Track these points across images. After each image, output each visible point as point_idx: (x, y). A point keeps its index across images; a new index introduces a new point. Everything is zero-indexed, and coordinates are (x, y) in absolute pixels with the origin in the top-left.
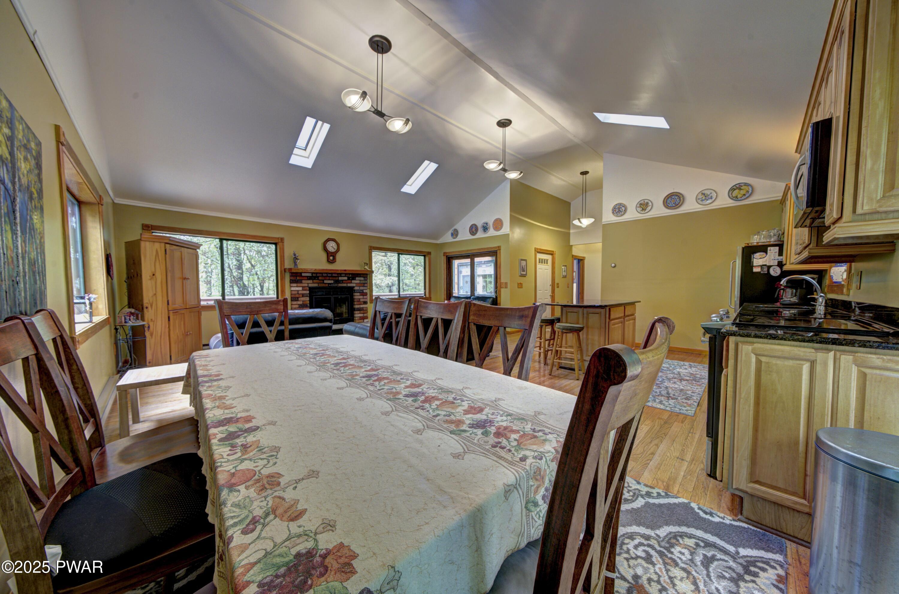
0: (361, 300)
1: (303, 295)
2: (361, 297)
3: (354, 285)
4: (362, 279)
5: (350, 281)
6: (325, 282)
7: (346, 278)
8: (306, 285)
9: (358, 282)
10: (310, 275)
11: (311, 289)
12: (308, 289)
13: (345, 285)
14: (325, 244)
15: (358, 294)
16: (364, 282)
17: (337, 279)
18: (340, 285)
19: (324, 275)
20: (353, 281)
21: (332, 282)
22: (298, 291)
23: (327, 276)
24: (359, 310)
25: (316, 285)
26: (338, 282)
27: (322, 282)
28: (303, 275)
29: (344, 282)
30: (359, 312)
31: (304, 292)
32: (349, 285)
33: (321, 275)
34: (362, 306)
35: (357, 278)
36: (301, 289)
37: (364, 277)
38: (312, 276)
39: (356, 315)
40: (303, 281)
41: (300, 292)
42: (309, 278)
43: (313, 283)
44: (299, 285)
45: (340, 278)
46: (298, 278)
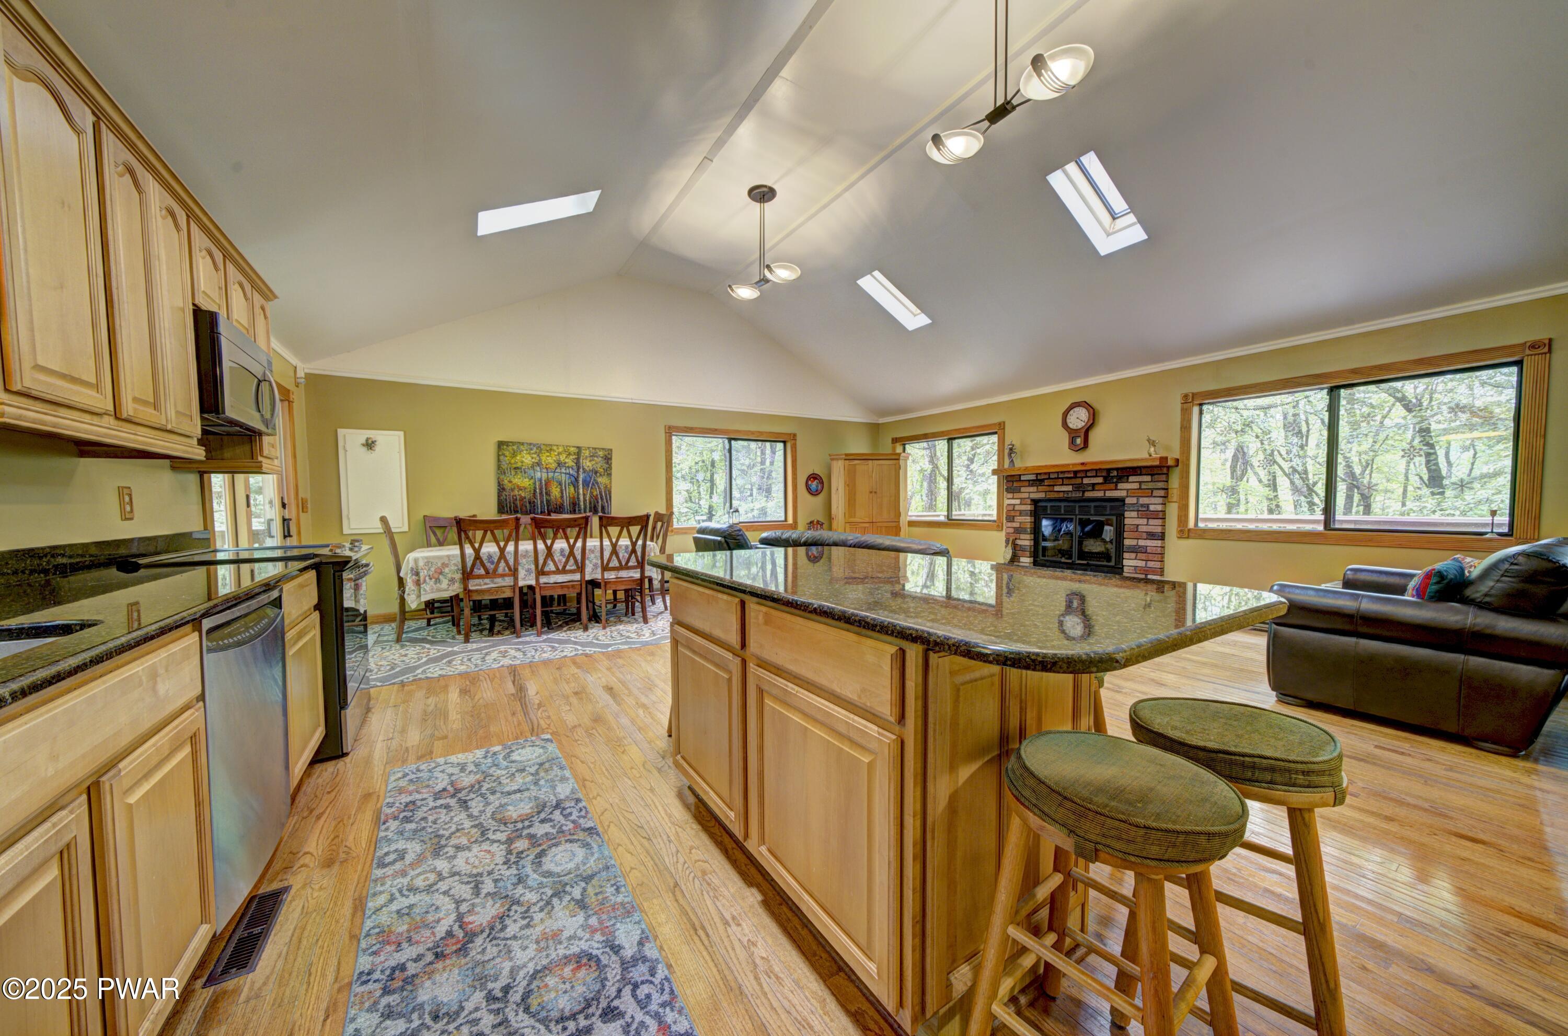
0: (1143, 529)
1: (1021, 513)
2: (1144, 521)
3: (1123, 494)
4: (1148, 478)
5: (1112, 486)
6: (1057, 488)
7: (1100, 480)
8: (1026, 495)
9: (1136, 486)
10: (1033, 477)
11: (1035, 502)
12: (1029, 501)
13: (1099, 494)
14: (1065, 414)
15: (1134, 514)
16: (1151, 485)
17: (1078, 481)
18: (1089, 494)
19: (1052, 476)
20: (1120, 486)
21: (1070, 488)
22: (1014, 505)
23: (1058, 478)
24: (1135, 550)
25: (1041, 495)
26: (1080, 487)
27: (1051, 488)
28: (1023, 478)
29: (1097, 487)
30: (1133, 555)
31: (1023, 507)
32: (1109, 494)
33: (1046, 477)
34: (1142, 543)
35: (1131, 479)
36: (1018, 502)
37: (1152, 475)
38: (1037, 480)
39: (1125, 562)
40: (1023, 489)
41: (1017, 508)
42: (1031, 483)
43: (1038, 492)
44: (1016, 495)
45: (1086, 481)
46: (1015, 484)
